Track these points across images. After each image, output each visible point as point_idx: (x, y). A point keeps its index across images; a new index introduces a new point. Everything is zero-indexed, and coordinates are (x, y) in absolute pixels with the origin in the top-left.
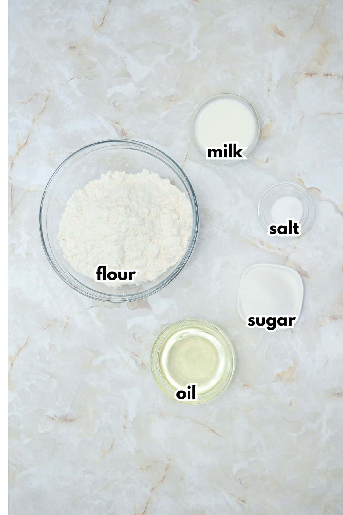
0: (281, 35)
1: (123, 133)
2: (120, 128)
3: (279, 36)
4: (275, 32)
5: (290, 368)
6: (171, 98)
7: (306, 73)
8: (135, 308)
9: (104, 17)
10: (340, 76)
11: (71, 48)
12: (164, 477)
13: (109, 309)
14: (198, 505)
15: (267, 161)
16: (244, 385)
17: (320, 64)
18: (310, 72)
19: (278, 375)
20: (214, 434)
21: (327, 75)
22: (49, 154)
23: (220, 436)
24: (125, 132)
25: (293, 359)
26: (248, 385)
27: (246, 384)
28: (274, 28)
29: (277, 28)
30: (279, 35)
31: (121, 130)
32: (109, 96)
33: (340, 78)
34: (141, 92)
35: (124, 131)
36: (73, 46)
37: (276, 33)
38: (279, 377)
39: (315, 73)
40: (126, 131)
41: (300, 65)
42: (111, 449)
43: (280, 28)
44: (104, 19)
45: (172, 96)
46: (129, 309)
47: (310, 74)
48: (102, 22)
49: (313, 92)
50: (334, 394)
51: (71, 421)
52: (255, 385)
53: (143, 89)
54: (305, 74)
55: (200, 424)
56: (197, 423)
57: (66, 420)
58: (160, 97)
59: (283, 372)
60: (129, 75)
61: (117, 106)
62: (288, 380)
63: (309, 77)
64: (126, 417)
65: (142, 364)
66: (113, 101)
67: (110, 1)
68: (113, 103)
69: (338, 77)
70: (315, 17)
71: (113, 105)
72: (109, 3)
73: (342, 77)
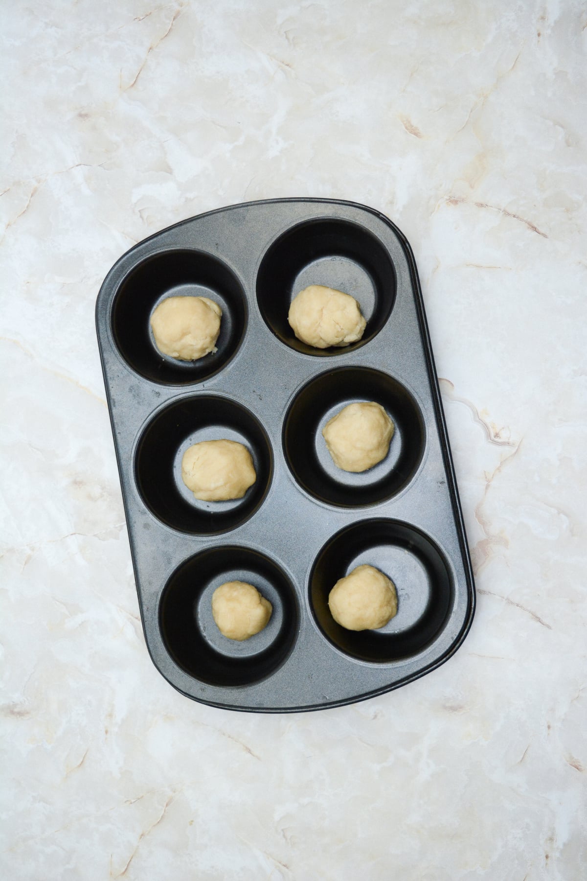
0: (416, 134)
3: (413, 135)
4: (406, 128)
7: (448, 198)
9: (139, 73)
10: (500, 209)
11: (80, 115)
12: (162, 817)
13: (100, 539)
14: (213, 867)
17: (472, 187)
18: (454, 197)
20: (249, 755)
21: (482, 205)
22: (28, 283)
23: (259, 758)
28: (405, 122)
29: (409, 122)
32: (134, 199)
33: (501, 211)
34: (186, 199)
36: (83, 113)
37: (408, 129)
39: (463, 200)
41: (441, 185)
42: (81, 765)
43: (415, 123)
44: (138, 76)
47: (454, 201)
48: (135, 80)
49: (456, 228)
50: (445, 707)
51: (20, 714)
53: (190, 195)
54: (447, 200)
55: (229, 737)
56: (224, 734)
57: (12, 713)
60: (169, 170)
61: (145, 217)
63: (452, 205)
64: (110, 715)
66: (140, 209)
67: (150, 49)
68: (140, 211)
69: (497, 210)
70: (471, 111)
71: (139, 214)
72: (149, 51)
73: (503, 211)
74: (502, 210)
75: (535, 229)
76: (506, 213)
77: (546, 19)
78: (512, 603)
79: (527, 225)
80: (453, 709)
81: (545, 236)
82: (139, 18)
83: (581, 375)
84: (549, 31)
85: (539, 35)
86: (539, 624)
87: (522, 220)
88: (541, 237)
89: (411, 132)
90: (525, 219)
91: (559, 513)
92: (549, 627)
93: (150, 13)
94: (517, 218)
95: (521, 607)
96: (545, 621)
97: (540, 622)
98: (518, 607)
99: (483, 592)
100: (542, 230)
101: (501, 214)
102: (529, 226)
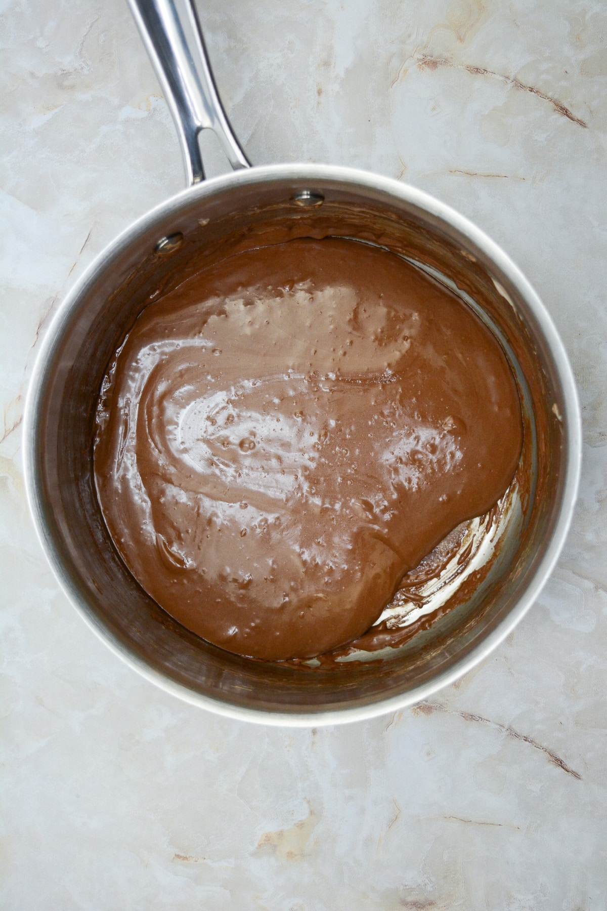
5: (301, 825)
6: (62, 81)
7: (422, 57)
10: (508, 78)
16: (178, 856)
17: (461, 39)
18: (432, 57)
19: (268, 838)
21: (477, 70)
25: (309, 802)
26: (185, 858)
27: (182, 854)
33: (509, 82)
38: (270, 844)
39: (446, 61)
41: (409, 36)
45: (66, 74)
47: (431, 63)
49: (434, 109)
50: (403, 903)
52: (204, 859)
54: (419, 60)
58: (32, 75)
59: (281, 834)
62: (290, 855)
63: (428, 70)
69: (502, 78)
73: (512, 81)
74: (512, 79)
75: (565, 112)
76: (519, 85)
78: (517, 736)
79: (552, 104)
80: (419, 906)
81: (582, 124)
86: (560, 770)
87: (545, 97)
88: (576, 126)
90: (550, 94)
91: (597, 588)
92: (576, 776)
94: (537, 92)
95: (531, 742)
96: (570, 765)
97: (562, 767)
98: (527, 743)
99: (470, 717)
100: (577, 114)
101: (510, 85)
102: (556, 107)
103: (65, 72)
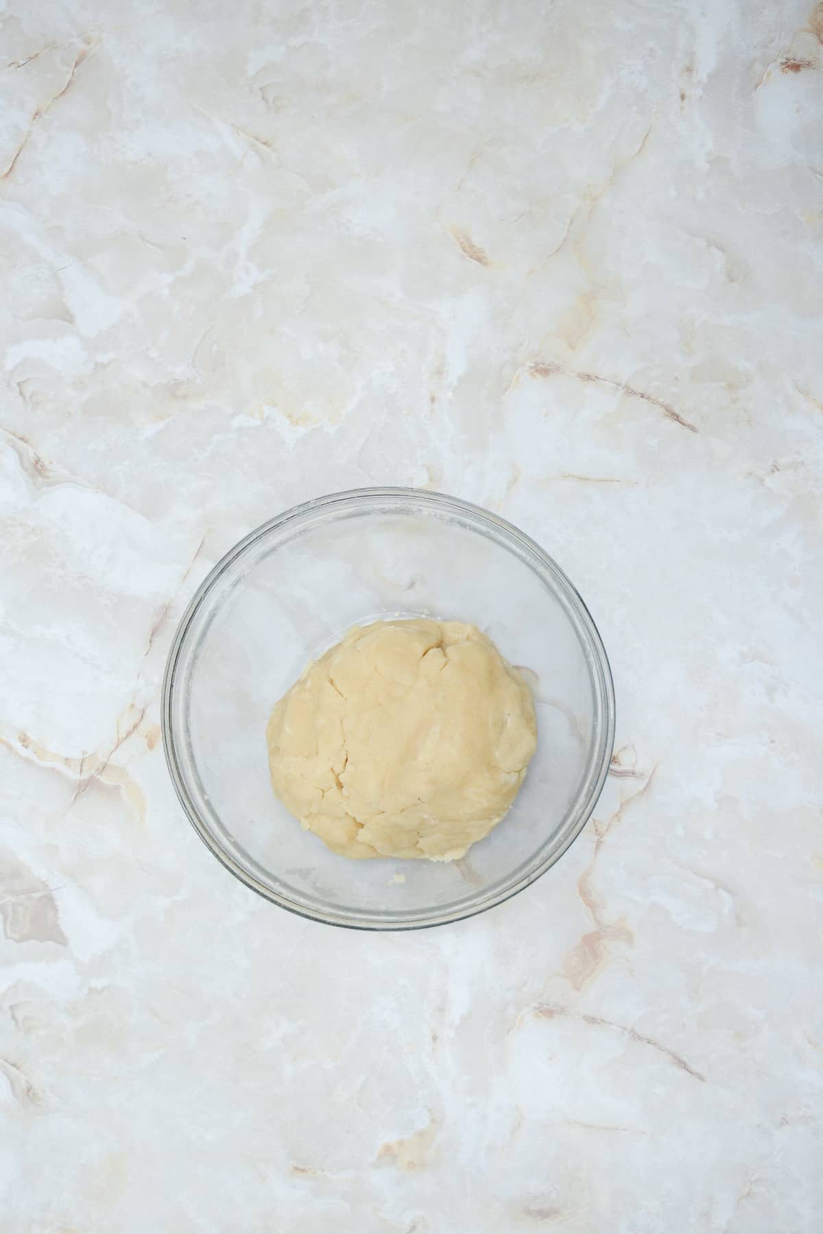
0: (479, 260)
1: (37, 470)
2: (31, 455)
3: (475, 261)
4: (464, 249)
5: (421, 1134)
6: (174, 391)
7: (534, 365)
8: (24, 938)
9: (18, 155)
10: (618, 385)
15: (412, 585)
16: (296, 1169)
17: (573, 348)
18: (543, 364)
19: (388, 1149)
21: (588, 377)
24: (41, 466)
25: (429, 1111)
26: (303, 1170)
27: (301, 1167)
28: (462, 240)
29: (469, 240)
30: (474, 259)
31: (33, 460)
32: (9, 365)
33: (620, 388)
34: (96, 364)
35: (40, 463)
37: (465, 251)
38: (389, 1154)
39: (558, 369)
40: (46, 463)
41: (521, 344)
43: (477, 240)
44: (15, 159)
45: (178, 384)
46: (7, 938)
47: (543, 370)
48: (10, 166)
49: (547, 415)
50: (528, 1212)
52: (323, 1171)
53: (102, 358)
54: (531, 368)
58: (145, 385)
59: (401, 1143)
60: (68, 317)
61: (28, 395)
62: (411, 1165)
63: (540, 377)
65: (26, 1090)
66: (20, 380)
67: (36, 114)
68: (19, 384)
69: (614, 385)
70: (571, 223)
71: (17, 389)
72: (35, 118)
73: (623, 388)
74: (623, 386)
75: (676, 417)
76: (630, 391)
77: (694, 71)
78: (640, 1038)
79: (663, 410)
80: (543, 1214)
81: (693, 429)
82: (16, 63)
83: (752, 661)
84: (699, 92)
85: (683, 97)
86: (683, 1073)
87: (657, 403)
88: (687, 431)
89: (471, 257)
90: (661, 400)
91: (717, 888)
92: (700, 1078)
93: (37, 55)
94: (648, 398)
95: (655, 1044)
96: (695, 1068)
97: (687, 1070)
98: (650, 1045)
99: (592, 1020)
100: (688, 419)
101: (621, 391)
102: (667, 413)
103: (178, 382)
